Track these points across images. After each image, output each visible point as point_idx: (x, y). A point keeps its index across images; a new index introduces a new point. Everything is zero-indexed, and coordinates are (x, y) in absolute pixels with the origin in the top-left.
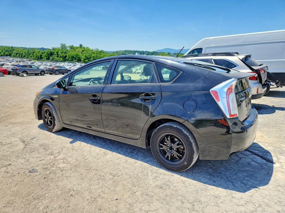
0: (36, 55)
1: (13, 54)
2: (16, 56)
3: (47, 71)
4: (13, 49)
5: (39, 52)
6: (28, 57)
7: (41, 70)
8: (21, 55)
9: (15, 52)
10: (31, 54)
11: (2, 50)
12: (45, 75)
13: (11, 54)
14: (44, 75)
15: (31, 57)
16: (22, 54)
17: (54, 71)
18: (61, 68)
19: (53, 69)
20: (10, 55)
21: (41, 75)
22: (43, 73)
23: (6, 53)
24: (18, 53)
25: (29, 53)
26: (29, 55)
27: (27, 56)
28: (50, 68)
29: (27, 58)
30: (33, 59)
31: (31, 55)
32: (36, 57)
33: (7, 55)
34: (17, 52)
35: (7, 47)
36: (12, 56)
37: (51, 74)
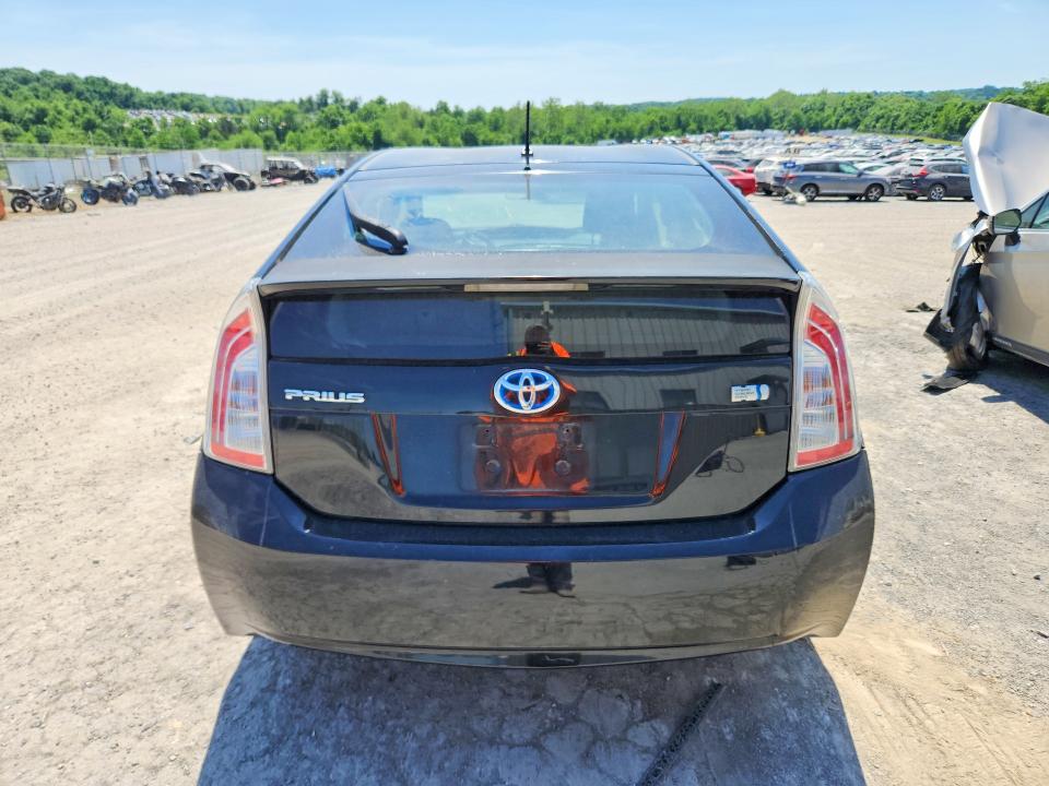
0: (947, 119)
1: (867, 121)
2: (874, 126)
3: (898, 186)
4: (870, 100)
5: (963, 105)
6: (913, 129)
7: (872, 179)
8: (890, 124)
9: (875, 111)
10: (929, 114)
11: (835, 109)
12: (881, 199)
13: (859, 121)
14: (876, 200)
15: (926, 127)
16: (897, 117)
17: (923, 185)
18: (961, 172)
19: (923, 176)
20: (855, 125)
21: (868, 200)
22: (875, 194)
23: (846, 118)
24: (883, 117)
25: (925, 110)
26: (921, 121)
27: (911, 125)
28: (911, 175)
29: (910, 134)
30: (931, 136)
31: (929, 120)
32: (945, 127)
33: (845, 126)
34: (880, 113)
35: (852, 95)
36: (861, 127)
37: (911, 197)
